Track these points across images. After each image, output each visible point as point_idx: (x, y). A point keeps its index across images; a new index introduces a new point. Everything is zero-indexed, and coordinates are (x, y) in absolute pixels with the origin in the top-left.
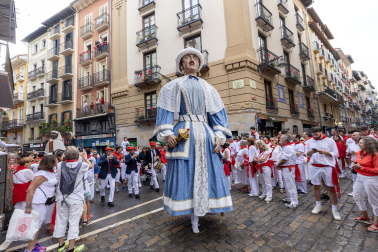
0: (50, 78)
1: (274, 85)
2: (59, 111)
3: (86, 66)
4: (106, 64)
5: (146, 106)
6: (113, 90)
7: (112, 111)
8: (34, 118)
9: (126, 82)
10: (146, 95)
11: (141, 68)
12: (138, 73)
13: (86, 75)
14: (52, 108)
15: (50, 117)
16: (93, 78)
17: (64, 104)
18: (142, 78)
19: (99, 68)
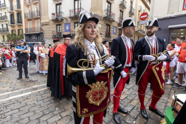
1: (111, 26)
2: (17, 28)
3: (28, 6)
4: (38, 7)
5: (57, 31)
6: (42, 21)
7: (42, 32)
8: (4, 31)
9: (48, 18)
10: (57, 25)
11: (55, 12)
12: (53, 14)
13: (28, 11)
14: (13, 27)
15: (12, 31)
16: (32, 14)
17: (18, 25)
18: (55, 17)
19: (34, 9)
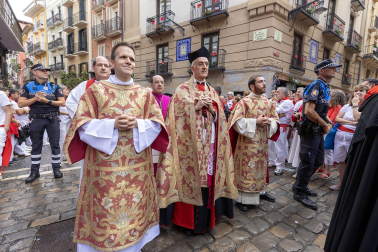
0: (66, 26)
2: (77, 62)
3: (99, 12)
4: (118, 10)
5: (157, 60)
8: (57, 69)
9: (139, 31)
10: (158, 47)
11: (153, 14)
12: (150, 20)
13: (99, 22)
14: (71, 59)
15: (70, 68)
17: (80, 55)
18: (153, 28)
19: (111, 14)
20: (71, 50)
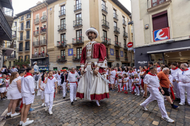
0: (19, 40)
3: (36, 36)
4: (45, 36)
5: (61, 55)
6: (48, 48)
7: (47, 56)
8: (11, 57)
9: (54, 45)
10: (61, 51)
11: (59, 40)
12: (58, 42)
13: (36, 40)
14: (20, 53)
15: (19, 57)
16: (39, 42)
17: (26, 52)
18: (59, 44)
19: (42, 38)
20: (20, 50)
